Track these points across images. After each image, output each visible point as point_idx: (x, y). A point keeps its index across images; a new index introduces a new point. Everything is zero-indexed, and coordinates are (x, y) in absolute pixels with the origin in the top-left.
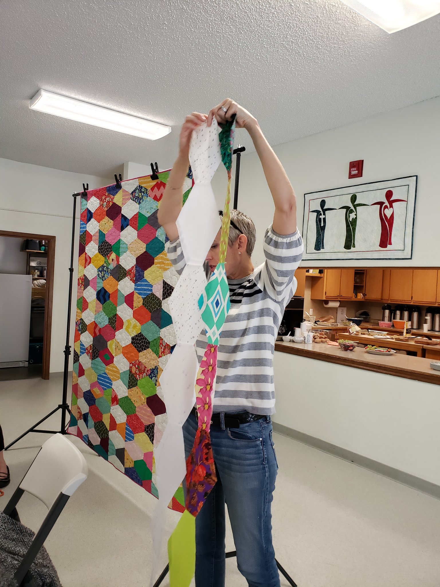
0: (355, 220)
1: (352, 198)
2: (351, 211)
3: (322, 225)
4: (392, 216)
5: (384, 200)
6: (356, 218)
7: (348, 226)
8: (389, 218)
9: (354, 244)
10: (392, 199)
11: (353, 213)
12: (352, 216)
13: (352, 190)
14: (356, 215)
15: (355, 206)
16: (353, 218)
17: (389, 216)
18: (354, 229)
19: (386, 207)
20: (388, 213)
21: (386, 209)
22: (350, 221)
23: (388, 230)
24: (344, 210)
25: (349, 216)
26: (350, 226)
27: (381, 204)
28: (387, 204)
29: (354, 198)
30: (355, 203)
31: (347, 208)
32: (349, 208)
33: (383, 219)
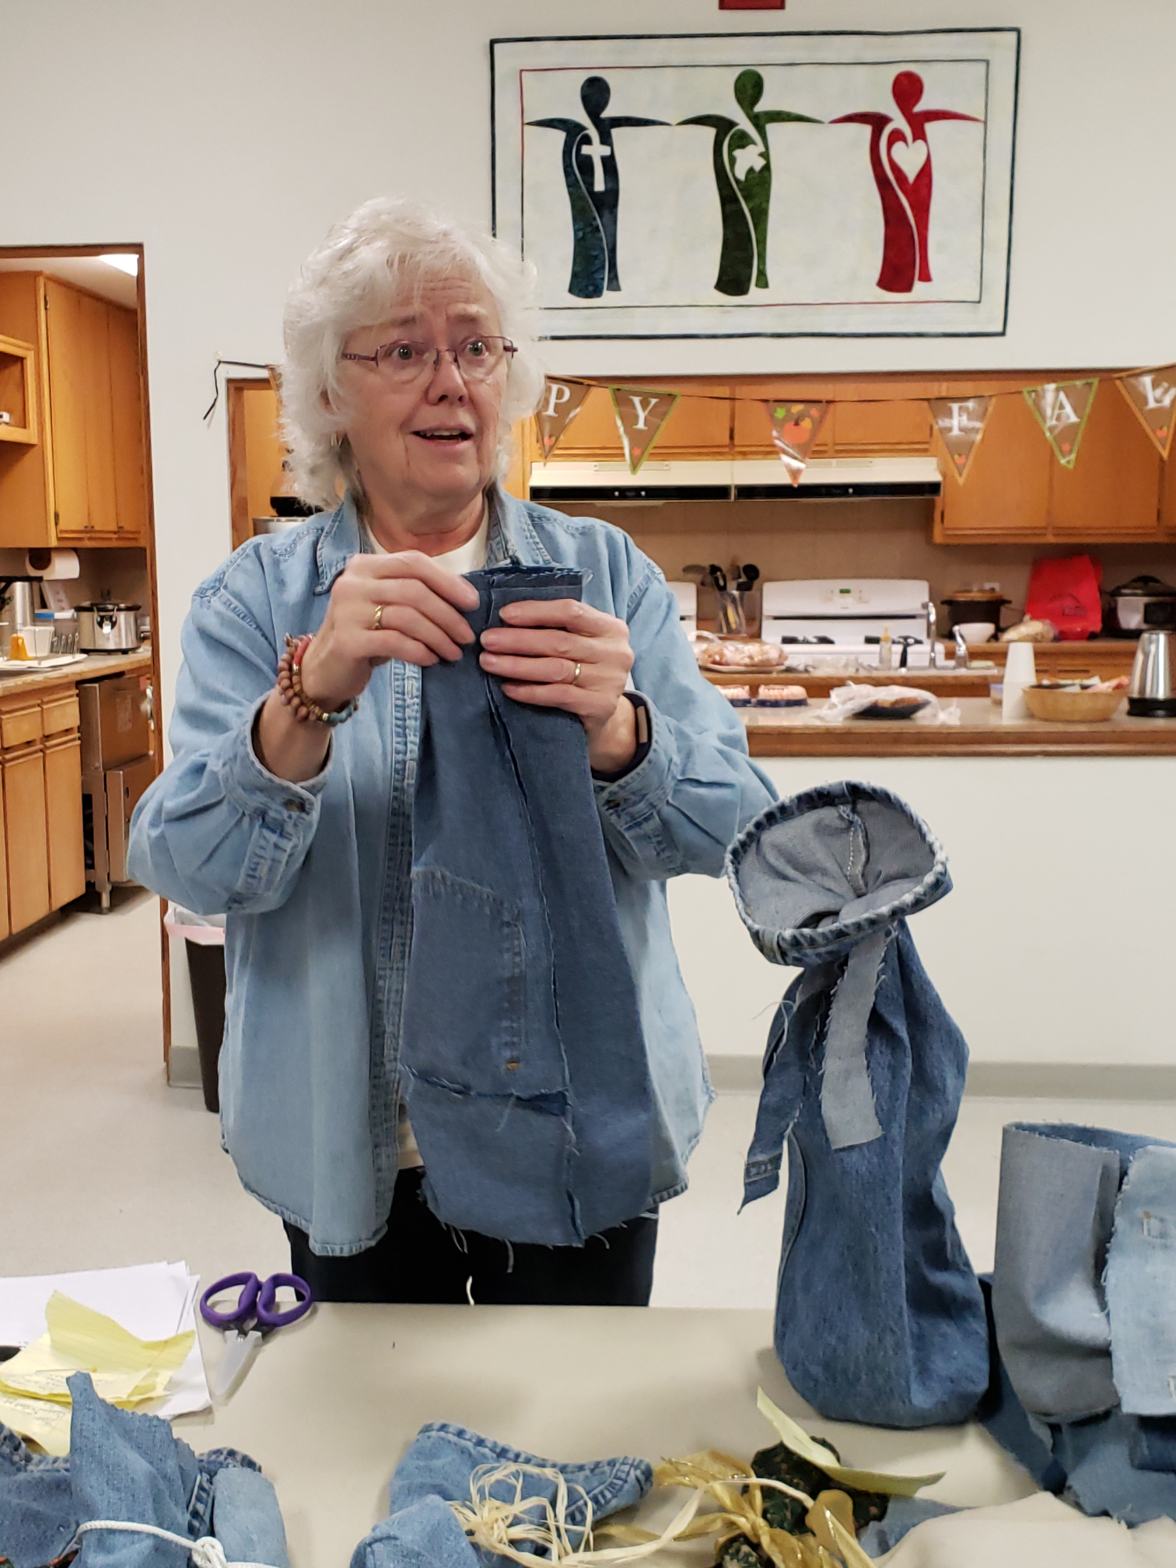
0: (760, 182)
1: (744, 86)
2: (742, 140)
3: (599, 185)
4: (926, 172)
5: (888, 106)
6: (767, 168)
7: (728, 199)
8: (911, 177)
9: (762, 274)
10: (920, 107)
11: (750, 148)
12: (747, 160)
13: (747, 53)
14: (765, 155)
15: (760, 121)
16: (751, 170)
17: (911, 173)
18: (761, 215)
19: (897, 136)
20: (908, 158)
21: (899, 146)
22: (737, 181)
23: (910, 226)
24: (710, 133)
25: (732, 160)
26: (737, 200)
27: (877, 122)
28: (899, 122)
29: (749, 88)
30: (760, 108)
31: (722, 125)
32: (732, 124)
33: (886, 180)
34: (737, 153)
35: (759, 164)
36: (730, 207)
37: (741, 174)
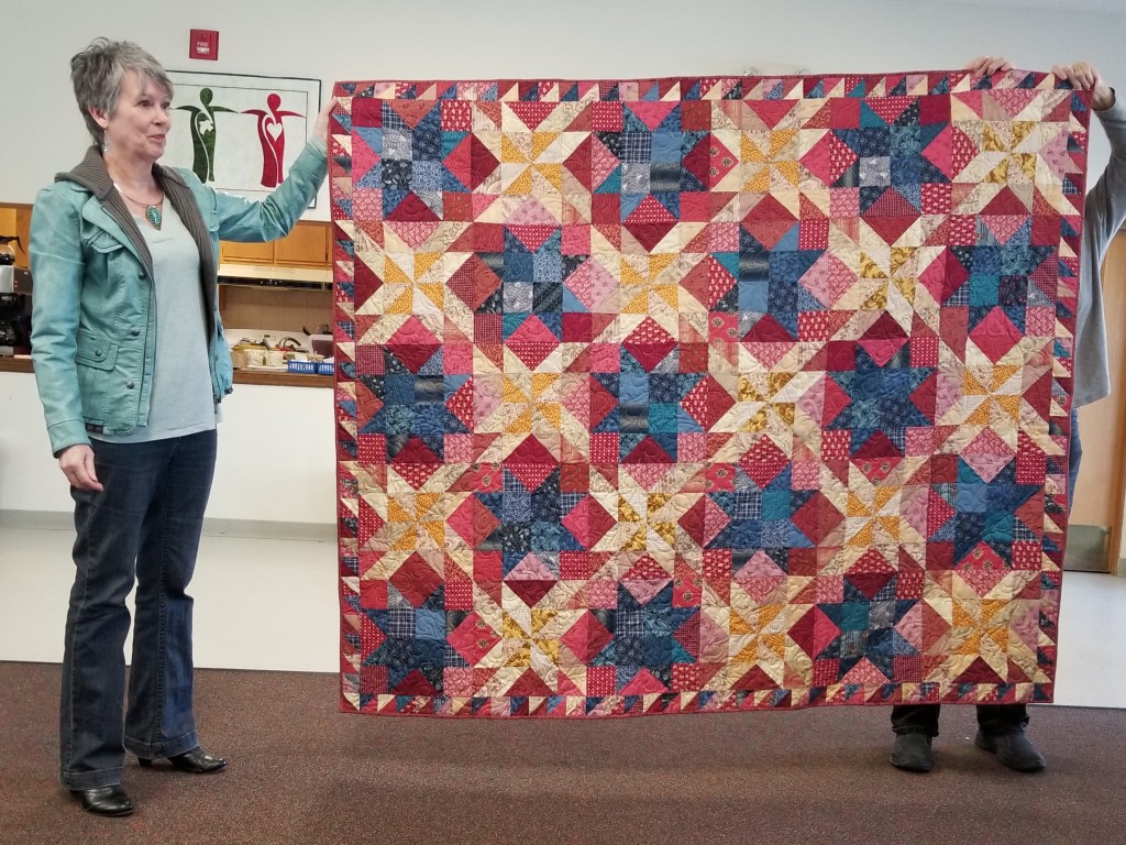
0: (211, 136)
1: (204, 95)
2: (203, 118)
5: (266, 108)
6: (214, 130)
7: (196, 142)
8: (275, 139)
9: (211, 175)
10: (278, 110)
11: (207, 121)
12: (205, 126)
13: (206, 81)
14: (213, 125)
15: (211, 110)
16: (207, 131)
17: (275, 137)
18: (211, 150)
19: (269, 121)
20: (274, 131)
21: (270, 124)
22: (201, 135)
23: (275, 159)
24: (189, 113)
25: (199, 126)
26: (202, 143)
27: (261, 114)
28: (270, 115)
29: (207, 96)
30: (211, 105)
31: (195, 111)
32: (199, 110)
33: (265, 139)
34: (201, 123)
35: (210, 128)
36: (198, 146)
37: (203, 133)
